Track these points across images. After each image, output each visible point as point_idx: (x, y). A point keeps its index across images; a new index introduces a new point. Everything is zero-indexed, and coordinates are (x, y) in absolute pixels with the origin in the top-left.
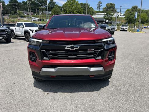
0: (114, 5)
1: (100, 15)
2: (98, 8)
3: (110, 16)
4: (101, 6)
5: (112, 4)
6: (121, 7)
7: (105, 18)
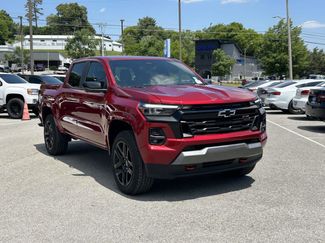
0: (85, 9)
1: (43, 40)
2: (32, 16)
3: (87, 47)
4: (40, 11)
5: (75, 7)
6: (122, 21)
7: (71, 51)
